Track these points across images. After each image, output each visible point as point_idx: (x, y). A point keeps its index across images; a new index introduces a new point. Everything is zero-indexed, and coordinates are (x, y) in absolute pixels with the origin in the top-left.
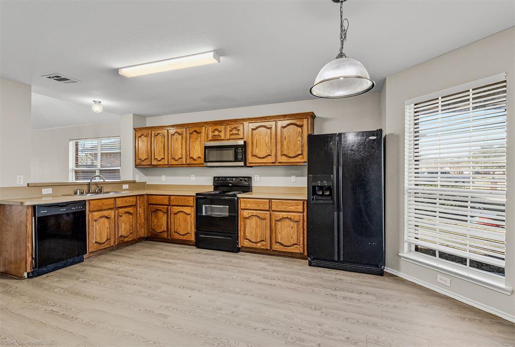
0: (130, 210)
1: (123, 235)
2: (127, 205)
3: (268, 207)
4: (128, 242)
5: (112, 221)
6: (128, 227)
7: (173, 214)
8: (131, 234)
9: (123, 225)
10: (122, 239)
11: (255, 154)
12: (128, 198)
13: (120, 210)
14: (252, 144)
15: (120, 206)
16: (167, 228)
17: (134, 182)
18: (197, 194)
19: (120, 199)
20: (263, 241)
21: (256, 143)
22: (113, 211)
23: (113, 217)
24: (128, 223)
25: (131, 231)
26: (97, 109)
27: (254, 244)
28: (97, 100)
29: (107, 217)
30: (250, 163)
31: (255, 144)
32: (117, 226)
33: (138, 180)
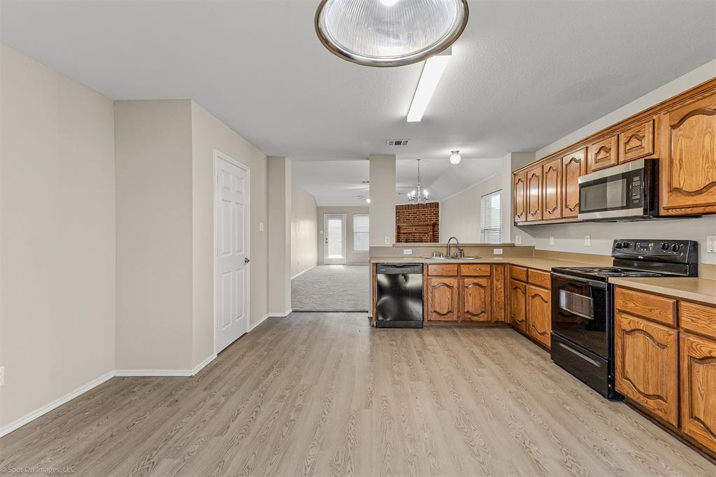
0: (483, 282)
1: (471, 310)
2: (477, 275)
3: (671, 316)
4: (477, 322)
5: (455, 291)
6: (478, 303)
7: (531, 298)
8: (482, 312)
9: (471, 299)
10: (470, 316)
11: (675, 185)
12: (478, 265)
13: (466, 280)
14: (671, 162)
15: (466, 274)
16: (526, 317)
17: (512, 246)
18: (554, 270)
19: (465, 266)
20: (659, 397)
21: (681, 160)
22: (456, 280)
23: (455, 286)
24: (478, 298)
25: (483, 310)
26: (455, 160)
27: (642, 398)
28: (455, 149)
29: (448, 286)
30: (667, 209)
31: (676, 162)
32: (461, 299)
33: (518, 242)
